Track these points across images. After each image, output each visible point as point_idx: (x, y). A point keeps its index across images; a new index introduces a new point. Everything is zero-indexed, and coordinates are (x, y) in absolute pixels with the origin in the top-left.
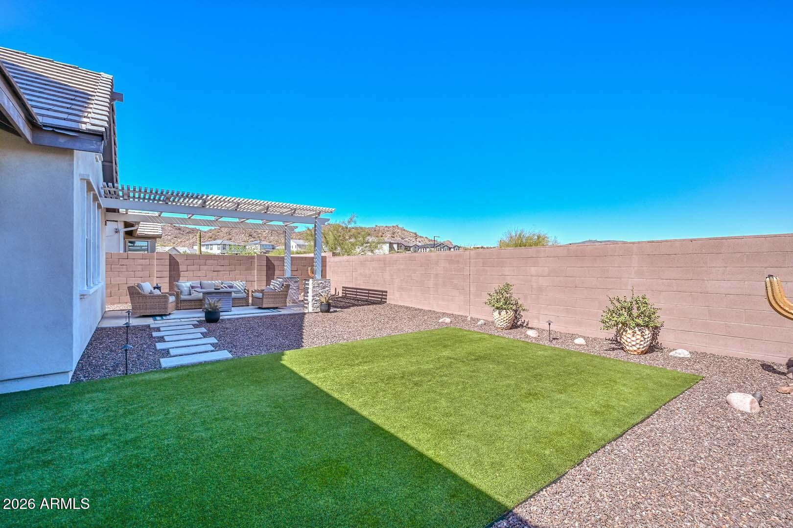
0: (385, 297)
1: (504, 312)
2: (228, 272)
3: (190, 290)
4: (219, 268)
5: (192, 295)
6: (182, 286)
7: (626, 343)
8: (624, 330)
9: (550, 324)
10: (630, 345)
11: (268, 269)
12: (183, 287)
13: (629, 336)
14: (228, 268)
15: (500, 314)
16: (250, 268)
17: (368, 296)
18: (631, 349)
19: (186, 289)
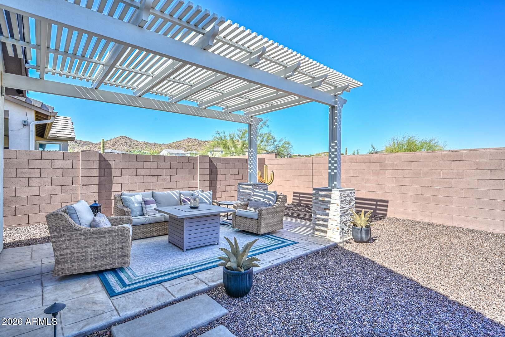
2: (168, 177)
3: (142, 207)
4: (158, 172)
5: (147, 216)
6: (130, 200)
11: (211, 173)
12: (133, 203)
14: (168, 172)
16: (191, 173)
19: (136, 205)
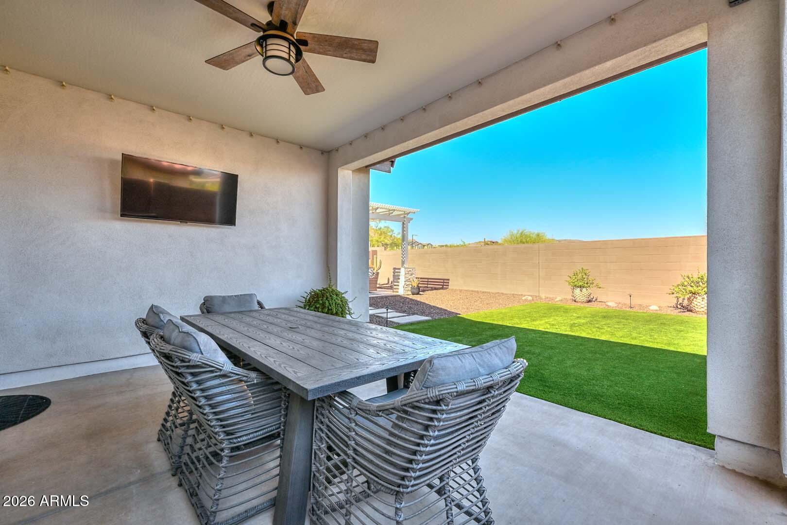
0: (447, 284)
1: (584, 290)
7: (696, 306)
8: (694, 297)
9: (630, 296)
10: (699, 307)
13: (699, 301)
15: (581, 291)
17: (428, 284)
18: (700, 310)
